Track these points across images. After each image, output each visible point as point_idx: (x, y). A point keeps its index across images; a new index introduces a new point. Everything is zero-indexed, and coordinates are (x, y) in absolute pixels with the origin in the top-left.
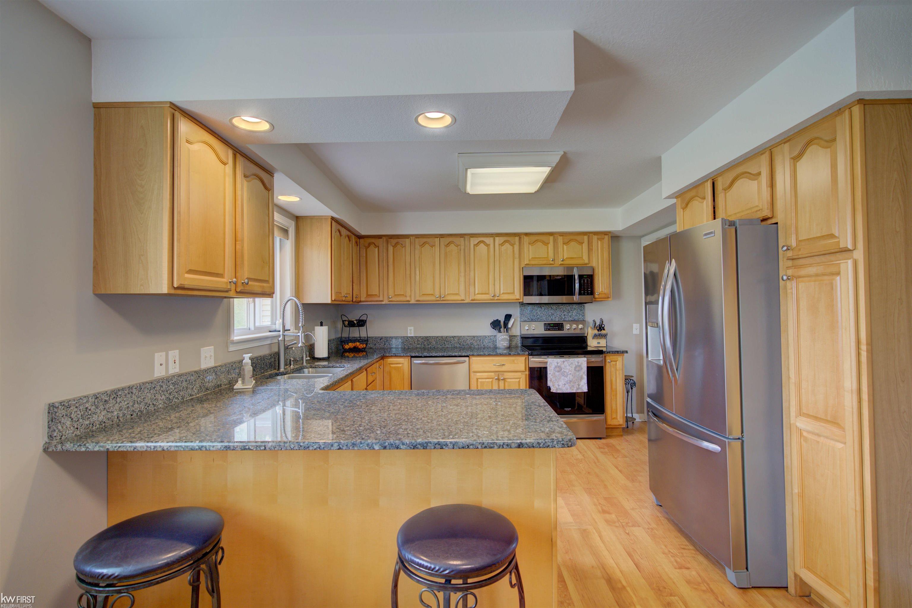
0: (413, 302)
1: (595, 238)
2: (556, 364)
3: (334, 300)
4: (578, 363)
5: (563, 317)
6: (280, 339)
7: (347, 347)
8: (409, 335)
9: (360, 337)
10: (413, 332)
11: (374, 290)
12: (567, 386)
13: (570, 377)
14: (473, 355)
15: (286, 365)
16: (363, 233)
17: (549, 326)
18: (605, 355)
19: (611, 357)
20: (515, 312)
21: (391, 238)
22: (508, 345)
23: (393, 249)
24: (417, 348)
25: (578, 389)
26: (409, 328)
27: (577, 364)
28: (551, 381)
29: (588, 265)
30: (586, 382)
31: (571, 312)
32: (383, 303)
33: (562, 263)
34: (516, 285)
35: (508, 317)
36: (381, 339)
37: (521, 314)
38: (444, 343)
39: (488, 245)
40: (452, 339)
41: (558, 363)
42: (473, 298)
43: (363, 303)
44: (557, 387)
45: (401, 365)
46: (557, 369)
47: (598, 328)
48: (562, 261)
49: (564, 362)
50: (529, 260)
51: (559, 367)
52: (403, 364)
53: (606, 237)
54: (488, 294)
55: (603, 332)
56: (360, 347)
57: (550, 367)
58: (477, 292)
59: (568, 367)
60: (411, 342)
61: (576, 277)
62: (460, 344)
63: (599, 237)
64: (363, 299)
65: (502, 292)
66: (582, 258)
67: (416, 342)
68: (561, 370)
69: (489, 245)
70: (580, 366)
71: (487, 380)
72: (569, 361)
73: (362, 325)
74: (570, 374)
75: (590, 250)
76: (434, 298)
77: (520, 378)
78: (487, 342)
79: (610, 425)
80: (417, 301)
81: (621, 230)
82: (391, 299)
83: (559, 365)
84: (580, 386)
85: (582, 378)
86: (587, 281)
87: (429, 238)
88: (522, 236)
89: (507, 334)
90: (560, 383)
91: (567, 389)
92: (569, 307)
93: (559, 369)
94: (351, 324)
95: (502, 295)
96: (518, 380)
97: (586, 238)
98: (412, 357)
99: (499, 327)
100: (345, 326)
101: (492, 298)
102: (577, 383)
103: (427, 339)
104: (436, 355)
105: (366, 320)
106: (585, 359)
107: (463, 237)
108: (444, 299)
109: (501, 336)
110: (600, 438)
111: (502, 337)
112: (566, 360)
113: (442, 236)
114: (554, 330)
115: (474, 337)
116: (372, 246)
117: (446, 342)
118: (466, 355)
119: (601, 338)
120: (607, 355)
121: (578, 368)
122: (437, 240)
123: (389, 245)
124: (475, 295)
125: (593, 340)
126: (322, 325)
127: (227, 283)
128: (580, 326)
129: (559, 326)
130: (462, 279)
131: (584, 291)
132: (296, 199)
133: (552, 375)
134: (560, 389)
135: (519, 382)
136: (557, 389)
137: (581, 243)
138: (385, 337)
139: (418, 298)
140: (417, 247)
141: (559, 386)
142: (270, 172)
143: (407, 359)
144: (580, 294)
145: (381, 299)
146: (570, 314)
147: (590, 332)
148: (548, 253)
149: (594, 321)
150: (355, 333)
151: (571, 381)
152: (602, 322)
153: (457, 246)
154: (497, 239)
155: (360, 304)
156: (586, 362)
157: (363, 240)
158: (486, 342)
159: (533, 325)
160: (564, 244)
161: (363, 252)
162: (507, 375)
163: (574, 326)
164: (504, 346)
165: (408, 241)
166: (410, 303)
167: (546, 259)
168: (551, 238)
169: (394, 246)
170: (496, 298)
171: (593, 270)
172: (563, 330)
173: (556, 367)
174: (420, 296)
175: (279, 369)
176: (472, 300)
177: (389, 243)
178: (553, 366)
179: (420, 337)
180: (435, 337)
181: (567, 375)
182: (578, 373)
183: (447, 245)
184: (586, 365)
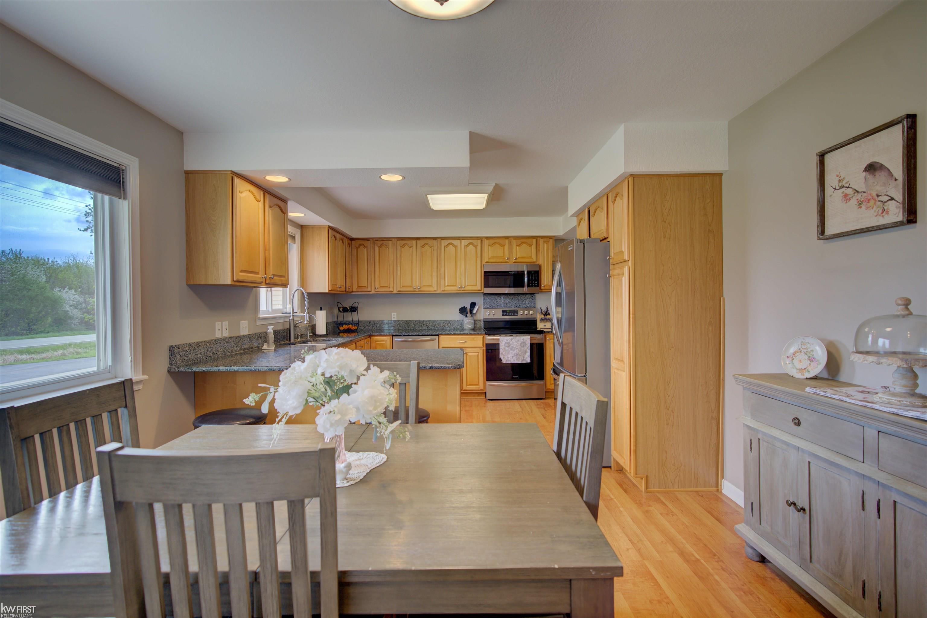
0: (395, 292)
1: (542, 241)
2: (506, 341)
3: (331, 290)
4: (523, 340)
5: (518, 305)
6: (290, 318)
7: (342, 328)
8: (393, 319)
9: (353, 321)
10: (396, 316)
11: (364, 283)
12: (514, 358)
13: (517, 351)
14: (442, 334)
15: (295, 338)
16: (354, 236)
18: (545, 334)
19: (550, 336)
20: (479, 301)
21: (377, 240)
22: (473, 327)
23: (379, 250)
24: (399, 330)
25: (523, 360)
26: (393, 314)
27: (522, 341)
28: (502, 354)
29: (536, 263)
30: (529, 355)
31: (525, 301)
32: (371, 293)
33: (515, 261)
34: (478, 279)
35: (473, 305)
36: (370, 323)
37: (484, 303)
38: (422, 326)
39: (456, 247)
40: (428, 322)
41: (507, 340)
42: (444, 289)
43: (353, 293)
44: (507, 359)
45: (385, 342)
46: (507, 345)
47: (544, 314)
48: (515, 259)
49: (512, 339)
50: (489, 259)
51: (508, 343)
52: (386, 341)
53: (551, 240)
54: (455, 286)
55: (548, 317)
56: (352, 328)
57: (501, 343)
58: (446, 284)
59: (515, 343)
61: (526, 273)
62: (434, 327)
63: (545, 240)
64: (354, 290)
65: (467, 284)
66: (531, 257)
67: (398, 325)
68: (510, 345)
69: (457, 246)
70: (524, 343)
72: (516, 338)
73: (355, 311)
74: (517, 349)
75: (538, 251)
76: (412, 289)
77: (479, 353)
78: (456, 325)
79: (549, 389)
80: (398, 291)
81: (562, 234)
82: (377, 290)
83: (508, 341)
84: (525, 358)
85: (526, 352)
86: (535, 275)
87: (408, 240)
88: (484, 239)
89: (472, 318)
90: (509, 356)
91: (514, 361)
92: (523, 297)
93: (508, 344)
94: (345, 310)
95: (467, 287)
96: (477, 354)
97: (534, 241)
98: (393, 336)
99: (465, 313)
100: (340, 312)
101: (459, 289)
102: (522, 356)
103: (407, 322)
104: (412, 334)
105: (357, 307)
106: (529, 337)
107: (435, 240)
108: (420, 290)
110: (541, 399)
111: (468, 321)
112: (514, 338)
113: (419, 239)
114: (510, 315)
115: (446, 321)
116: (362, 247)
117: (422, 325)
118: (436, 334)
119: (547, 322)
120: (547, 334)
121: (523, 344)
122: (415, 242)
123: (376, 246)
124: (445, 286)
125: (541, 323)
126: (321, 309)
127: (261, 278)
128: (531, 312)
129: (515, 313)
130: (435, 274)
131: (532, 284)
132: (302, 215)
133: (503, 350)
134: (508, 360)
136: (506, 361)
137: (531, 245)
138: (373, 321)
139: (399, 289)
140: (399, 247)
141: (508, 358)
142: (284, 201)
143: (390, 338)
144: (528, 286)
145: (369, 289)
146: (523, 303)
147: (539, 317)
148: (504, 253)
149: (541, 308)
150: (349, 317)
151: (517, 354)
152: (548, 308)
153: (431, 247)
154: (463, 241)
155: (352, 293)
156: (529, 340)
157: (354, 241)
159: (493, 311)
160: (517, 245)
161: (355, 252)
162: (468, 350)
163: (526, 312)
164: (469, 328)
165: (391, 242)
166: (393, 293)
167: (502, 258)
168: (507, 241)
169: (380, 247)
170: (462, 289)
171: (540, 267)
172: (517, 315)
173: (506, 343)
174: (401, 288)
175: (290, 340)
176: (443, 291)
177: (376, 245)
178: (504, 343)
179: (402, 321)
180: (414, 321)
181: (515, 349)
182: (523, 348)
183: (423, 246)
184: (529, 342)
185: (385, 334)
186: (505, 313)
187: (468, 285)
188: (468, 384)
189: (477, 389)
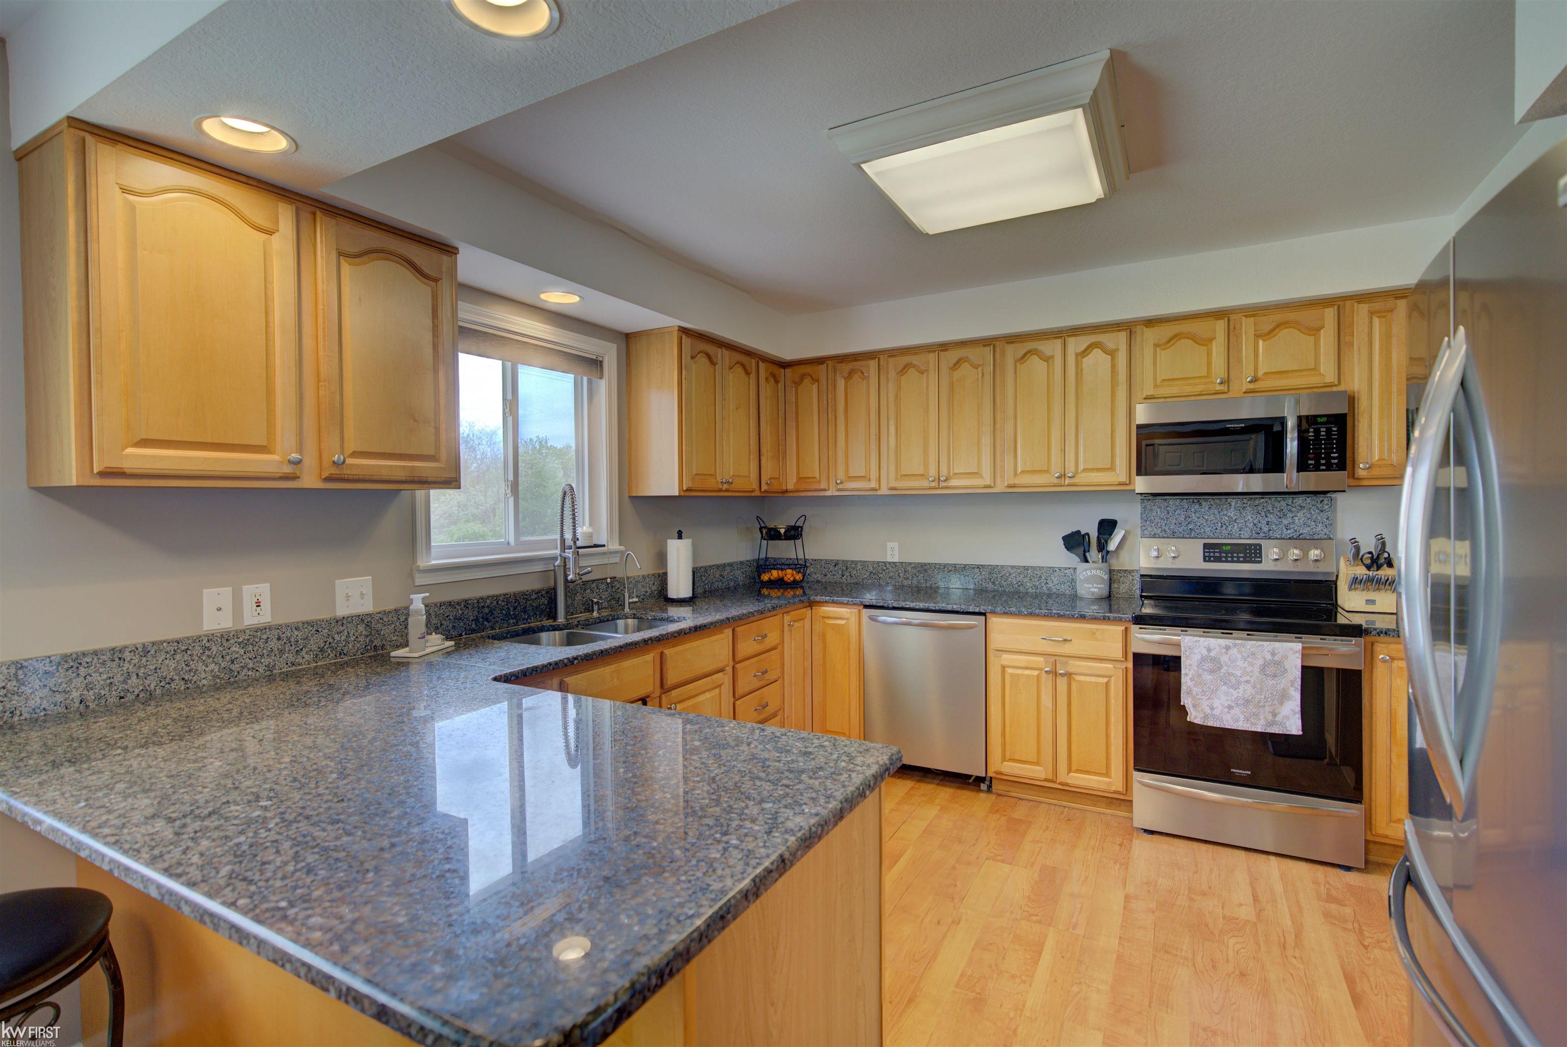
0: (884, 491)
1: (1363, 309)
2: (1205, 652)
3: (687, 490)
4: (1273, 654)
5: (1265, 529)
6: (556, 564)
7: (765, 577)
8: (889, 559)
9: (797, 559)
10: (896, 552)
11: (813, 469)
12: (1236, 711)
13: (1246, 690)
14: (997, 612)
15: (567, 612)
16: (788, 355)
17: (1219, 551)
18: (1369, 639)
19: (1392, 647)
20: (1127, 514)
21: (842, 362)
22: (1105, 593)
23: (846, 386)
24: (903, 586)
25: (1270, 724)
26: (890, 545)
27: (1269, 656)
28: (1189, 692)
29: (1335, 389)
30: (1298, 709)
31: (1290, 515)
32: (828, 493)
33: (1251, 386)
34: (1118, 449)
35: (1107, 527)
36: (835, 566)
37: (1144, 520)
39: (1048, 359)
41: (1209, 650)
42: (1011, 482)
43: (791, 494)
44: (1208, 711)
45: (843, 622)
46: (1208, 665)
47: (1369, 562)
48: (1250, 382)
49: (1228, 648)
50: (1156, 386)
51: (1214, 660)
52: (847, 619)
53: (1402, 305)
54: (1047, 471)
55: (1385, 572)
56: (790, 577)
57: (1190, 657)
58: (1019, 470)
59: (1240, 663)
60: (892, 574)
61: (1291, 423)
62: (993, 583)
63: (1377, 306)
64: (790, 486)
65: (1081, 467)
66: (1315, 369)
67: (901, 575)
68: (1220, 669)
69: (1052, 357)
70: (1278, 663)
71: (1027, 672)
72: (1243, 645)
73: (797, 537)
74: (1247, 682)
75: (1343, 345)
76: (925, 484)
77: (1110, 677)
78: (1056, 582)
79: (1387, 837)
82: (840, 486)
83: (1214, 653)
84: (1278, 718)
85: (1284, 697)
86: (1329, 431)
87: (915, 354)
88: (1138, 327)
89: (1103, 564)
90: (1217, 703)
91: (1237, 721)
92: (1283, 503)
93: (1214, 664)
94: (773, 535)
95: (1084, 475)
96: (1106, 680)
97: (1330, 314)
98: (867, 606)
99: (1083, 549)
100: (763, 538)
101: (1056, 481)
102: (1267, 709)
103: (923, 568)
105: (802, 527)
106: (1298, 646)
107: (990, 345)
108: (946, 484)
109: (1085, 570)
110: (1348, 869)
111: (1088, 572)
112: (1235, 645)
113: (943, 347)
114: (1232, 561)
115: (1026, 568)
116: (807, 381)
118: (977, 610)
119: (1379, 589)
120: (1378, 638)
121: (1272, 668)
122: (932, 357)
123: (838, 377)
124: (1016, 474)
125: (1353, 592)
126: (680, 536)
127: (282, 462)
128: (1314, 553)
129: (1253, 553)
130: (986, 441)
131: (1317, 458)
132: (575, 299)
133: (1192, 680)
134: (1214, 716)
135: (1107, 685)
136: (1205, 717)
137: (1315, 330)
138: (844, 561)
139: (893, 484)
140: (892, 374)
141: (1213, 708)
143: (856, 611)
144: (1302, 467)
145: (823, 485)
146: (1285, 522)
147: (1347, 571)
148: (1209, 364)
149: (1354, 541)
150: (784, 550)
151: (1247, 702)
152: (1384, 544)
153: (976, 367)
154: (1072, 341)
155: (784, 495)
156: (1300, 653)
157: (790, 370)
158: (1054, 584)
159: (1171, 547)
160: (1257, 336)
161: (791, 395)
162: (1075, 666)
163: (1295, 553)
164: (1093, 593)
165: (873, 364)
166: (879, 493)
167: (1202, 380)
168: (1221, 325)
169: (848, 378)
170: (1067, 481)
171: (1352, 400)
172: (1260, 562)
173: (1203, 659)
174: (896, 479)
175: (554, 617)
176: (1009, 486)
177: (838, 373)
178: (1196, 657)
179: (911, 564)
180: (940, 564)
181: (1239, 683)
182: (1271, 682)
183: (955, 364)
184: (1299, 663)
185: (846, 602)
186: (1212, 552)
187: (1085, 470)
188: (1074, 769)
189: (1103, 787)
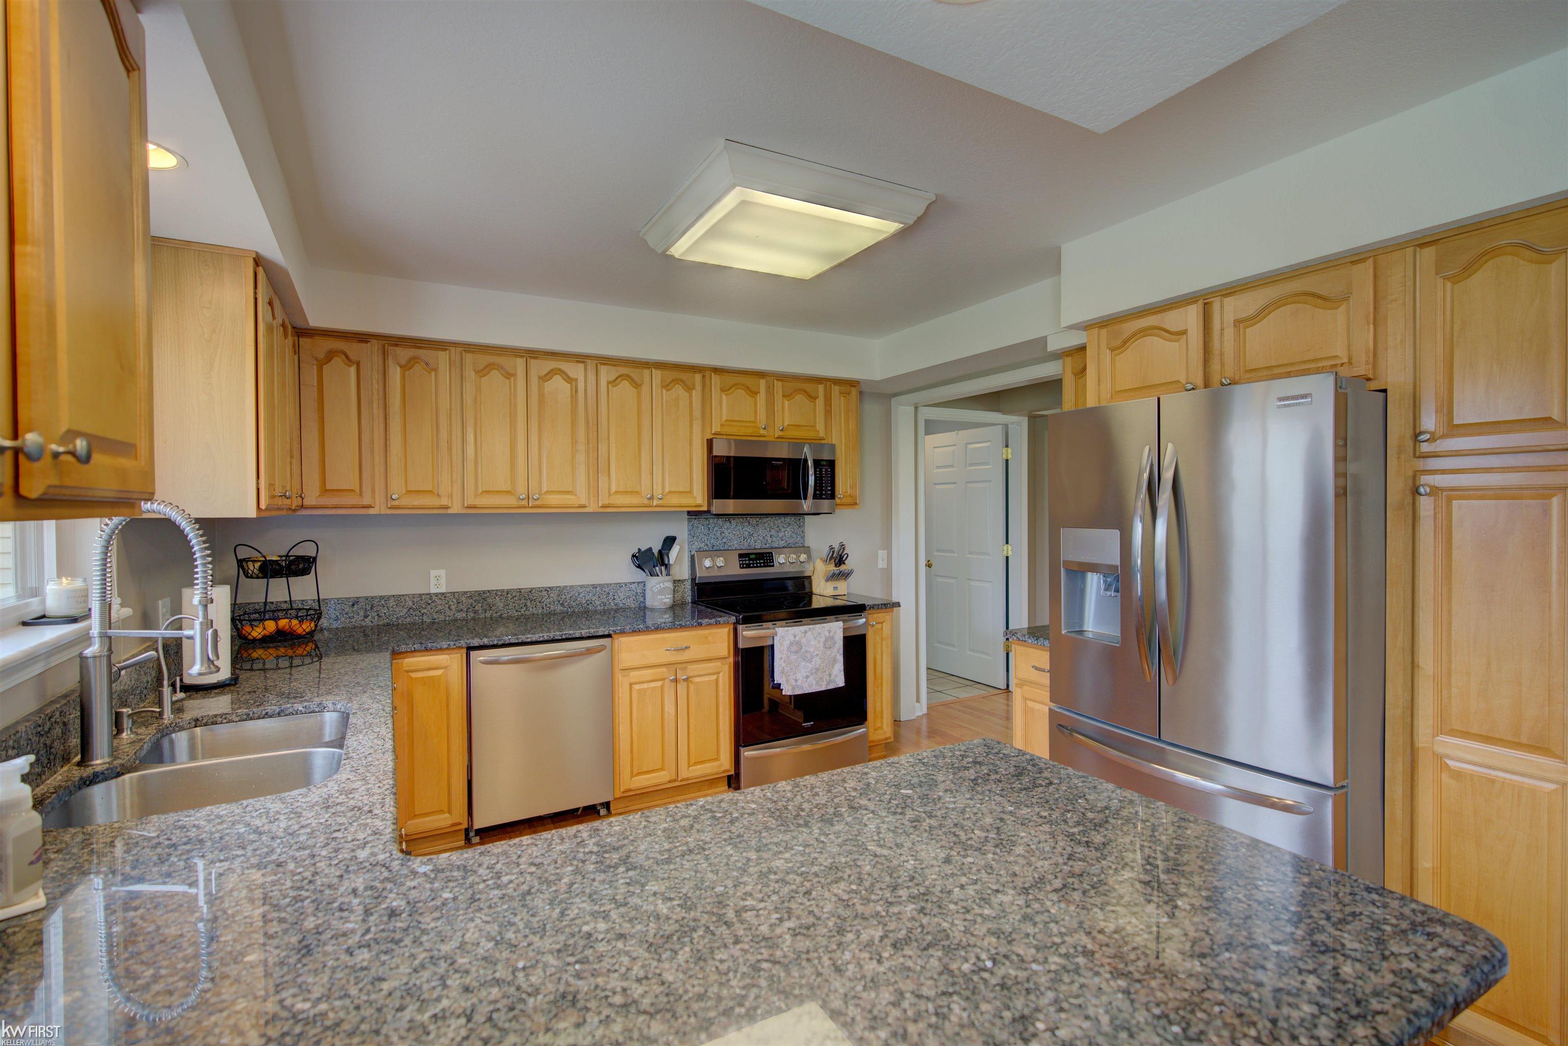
0: (456, 509)
1: (836, 389)
2: (792, 638)
3: (266, 509)
4: (830, 632)
5: (770, 541)
7: (257, 633)
8: (433, 590)
9: (298, 603)
10: (443, 581)
11: (345, 477)
12: (811, 679)
13: (817, 661)
14: (622, 632)
16: (315, 320)
17: (749, 558)
18: (867, 612)
19: (875, 616)
20: (681, 530)
21: (396, 345)
22: (672, 601)
23: (403, 377)
24: (456, 620)
25: (828, 683)
26: (433, 573)
27: (827, 635)
28: (780, 670)
29: (825, 441)
30: (842, 668)
31: (783, 530)
32: (372, 511)
33: (781, 433)
34: (695, 475)
35: (670, 541)
36: (353, 605)
37: (692, 536)
38: (526, 605)
39: (637, 386)
40: (545, 593)
41: (795, 636)
42: (606, 502)
43: (309, 512)
44: (794, 683)
45: (439, 672)
46: (794, 648)
47: (835, 560)
48: (782, 430)
49: (806, 632)
50: (722, 425)
51: (797, 643)
52: (445, 668)
53: (853, 391)
54: (637, 493)
55: (843, 567)
56: (300, 631)
57: (781, 644)
58: (613, 490)
59: (812, 642)
60: (440, 607)
61: (810, 463)
62: (562, 605)
63: (842, 388)
64: (310, 500)
65: (667, 490)
66: (815, 426)
67: (453, 607)
68: (799, 649)
69: (641, 385)
71: (652, 685)
72: (814, 629)
73: (305, 572)
74: (817, 655)
75: (828, 412)
76: (511, 501)
77: (719, 673)
78: (622, 597)
79: (873, 741)
80: (469, 507)
81: (878, 378)
82: (395, 502)
83: (797, 639)
84: (832, 677)
85: (835, 661)
86: (826, 470)
87: (500, 355)
88: (707, 374)
89: (668, 578)
90: (799, 676)
91: (811, 686)
92: (779, 521)
93: (797, 647)
94: (270, 570)
95: (668, 496)
96: (714, 677)
97: (821, 388)
98: (470, 649)
99: (650, 564)
100: (247, 576)
101: (646, 502)
102: (827, 672)
103: (482, 596)
104: (534, 639)
105: (315, 557)
106: (840, 624)
107: (583, 362)
108: (537, 503)
109: (659, 583)
111: (662, 585)
112: (810, 629)
113: (532, 354)
114: (757, 567)
115: (594, 587)
116: (337, 361)
117: (528, 603)
118: (606, 633)
120: (871, 611)
121: (829, 642)
122: (520, 363)
123: (390, 362)
124: (610, 495)
125: (825, 583)
128: (802, 557)
129: (767, 560)
130: (581, 458)
131: (821, 490)
133: (782, 659)
134: (796, 685)
135: (717, 681)
136: (793, 688)
137: (813, 398)
138: (367, 598)
139: (470, 501)
140: (470, 373)
141: (796, 681)
143: (459, 655)
144: (815, 496)
145: (366, 501)
146: (781, 535)
147: (820, 567)
148: (756, 412)
149: (824, 545)
151: (817, 668)
152: (844, 549)
153: (568, 379)
154: (657, 374)
155: (299, 513)
156: (842, 630)
157: (309, 340)
158: (623, 599)
159: (719, 558)
160: (784, 396)
161: (310, 375)
162: (693, 669)
163: (792, 557)
164: (665, 603)
165: (443, 357)
166: (450, 511)
167: (752, 424)
168: (763, 383)
169: (405, 367)
170: (655, 503)
171: (834, 450)
172: (774, 565)
173: (791, 644)
174: (476, 495)
176: (603, 507)
177: (390, 358)
178: (787, 643)
179: (465, 593)
180: (502, 591)
181: (812, 657)
182: (829, 652)
183: (546, 375)
184: (841, 635)
185: (446, 646)
186: (745, 560)
187: (671, 492)
188: (692, 762)
189: (715, 770)
